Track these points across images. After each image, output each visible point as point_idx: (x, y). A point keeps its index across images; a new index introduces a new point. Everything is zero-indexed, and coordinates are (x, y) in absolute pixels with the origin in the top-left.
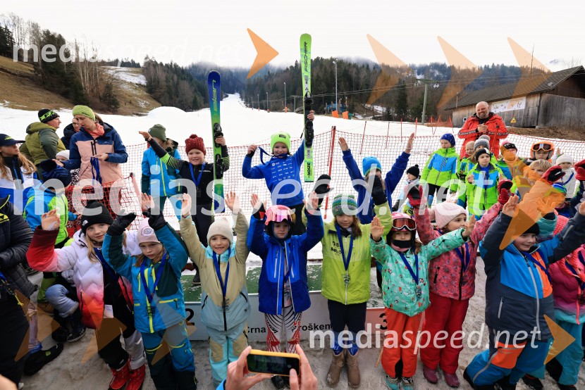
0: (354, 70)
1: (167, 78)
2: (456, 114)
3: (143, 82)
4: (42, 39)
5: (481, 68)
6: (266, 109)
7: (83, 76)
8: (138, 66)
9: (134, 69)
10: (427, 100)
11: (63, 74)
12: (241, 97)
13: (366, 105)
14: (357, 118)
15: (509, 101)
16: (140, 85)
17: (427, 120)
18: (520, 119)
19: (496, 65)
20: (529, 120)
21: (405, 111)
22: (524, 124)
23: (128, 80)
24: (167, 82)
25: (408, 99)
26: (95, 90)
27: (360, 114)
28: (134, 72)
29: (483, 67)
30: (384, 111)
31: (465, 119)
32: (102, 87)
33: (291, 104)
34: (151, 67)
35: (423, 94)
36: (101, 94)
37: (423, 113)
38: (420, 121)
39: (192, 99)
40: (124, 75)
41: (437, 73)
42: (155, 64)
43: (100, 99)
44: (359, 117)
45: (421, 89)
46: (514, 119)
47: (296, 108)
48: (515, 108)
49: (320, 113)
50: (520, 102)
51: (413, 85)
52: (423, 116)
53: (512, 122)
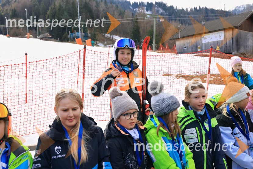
2: (178, 43)
10: (156, 31)
13: (106, 35)
14: (99, 46)
15: (213, 34)
17: (158, 48)
18: (222, 47)
20: (228, 48)
22: (225, 51)
25: (141, 31)
27: (101, 43)
31: (185, 47)
33: (34, 31)
35: (152, 27)
37: (154, 41)
38: (152, 49)
41: (161, 11)
44: (101, 45)
45: (150, 23)
46: (218, 47)
47: (39, 34)
48: (218, 39)
49: (62, 40)
50: (220, 34)
51: (144, 19)
52: (154, 45)
53: (217, 49)
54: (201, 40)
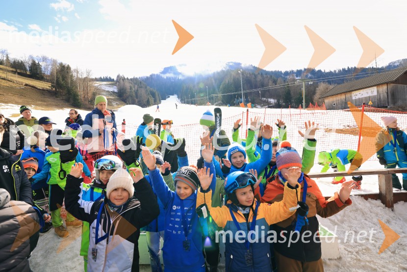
0: (253, 76)
1: (131, 87)
2: (327, 101)
3: (116, 90)
4: (58, 68)
5: (340, 70)
6: (195, 104)
7: (80, 89)
8: (113, 80)
9: (110, 83)
11: (68, 88)
12: (178, 97)
13: (263, 98)
14: (257, 107)
15: (365, 90)
16: (114, 92)
17: (307, 107)
18: (375, 102)
19: (350, 67)
20: (382, 102)
21: (290, 101)
22: (378, 105)
23: (107, 90)
24: (130, 89)
25: (292, 93)
26: (86, 97)
28: (110, 84)
29: (341, 69)
30: (276, 102)
31: (334, 104)
32: (90, 95)
33: (212, 101)
34: (121, 80)
36: (89, 99)
37: (304, 101)
38: (302, 107)
39: (146, 100)
40: (104, 87)
41: (310, 75)
42: (124, 79)
43: (89, 102)
44: (259, 106)
45: (299, 86)
46: (370, 102)
47: (215, 102)
48: (370, 94)
49: (231, 105)
50: (373, 90)
51: (294, 83)
52: (304, 104)
53: (369, 104)
54: (351, 97)
